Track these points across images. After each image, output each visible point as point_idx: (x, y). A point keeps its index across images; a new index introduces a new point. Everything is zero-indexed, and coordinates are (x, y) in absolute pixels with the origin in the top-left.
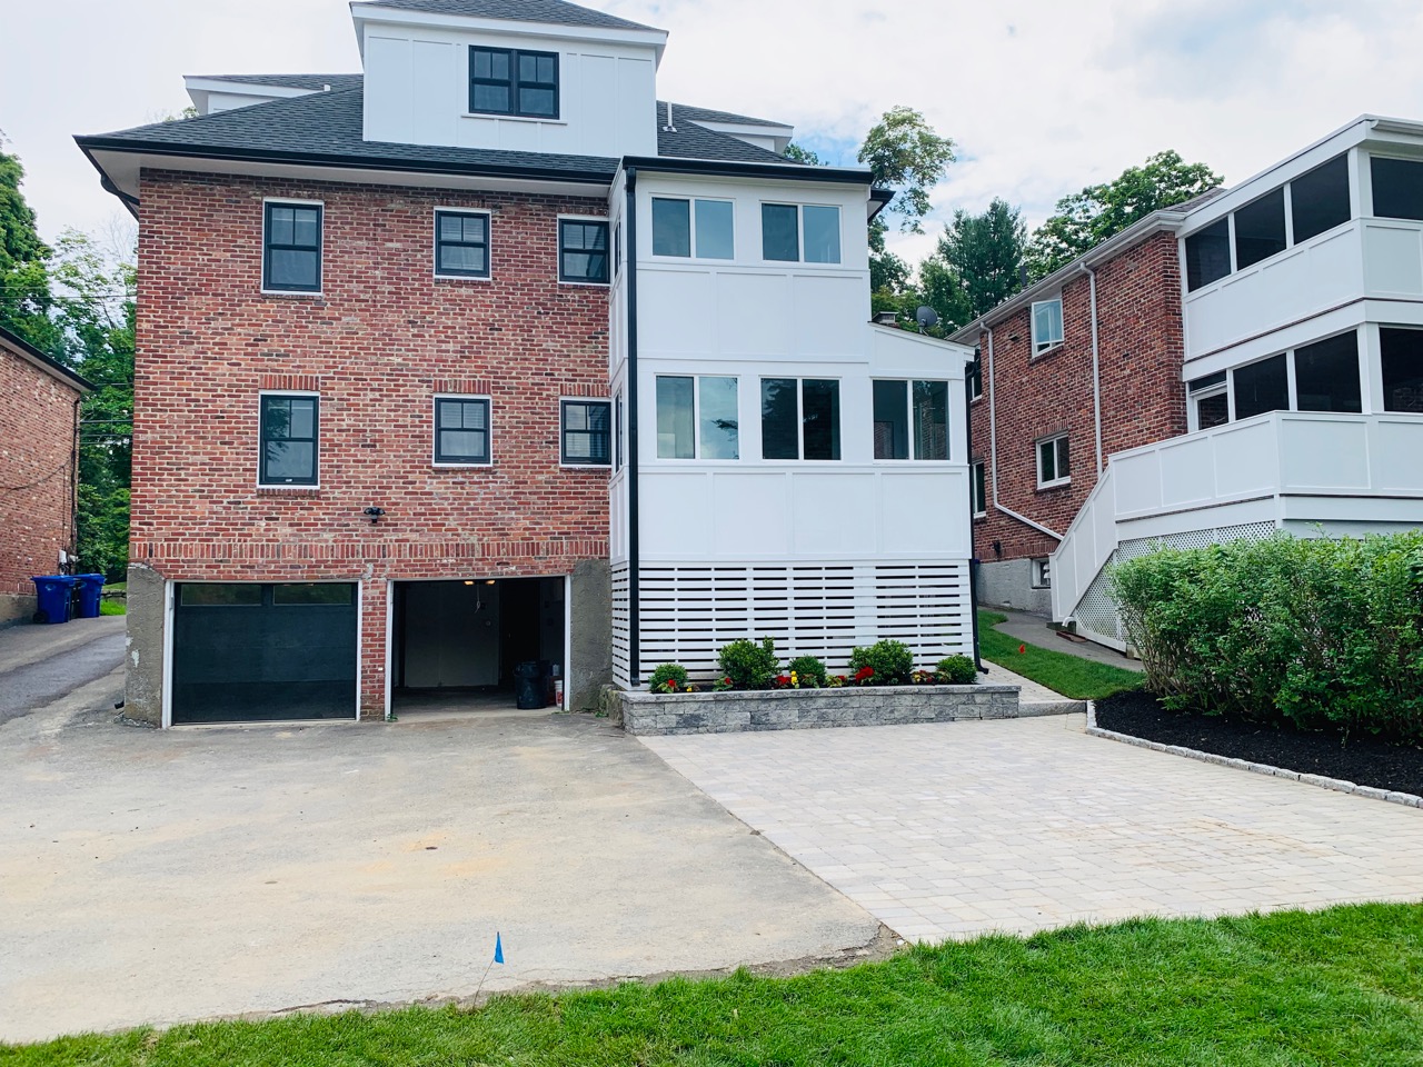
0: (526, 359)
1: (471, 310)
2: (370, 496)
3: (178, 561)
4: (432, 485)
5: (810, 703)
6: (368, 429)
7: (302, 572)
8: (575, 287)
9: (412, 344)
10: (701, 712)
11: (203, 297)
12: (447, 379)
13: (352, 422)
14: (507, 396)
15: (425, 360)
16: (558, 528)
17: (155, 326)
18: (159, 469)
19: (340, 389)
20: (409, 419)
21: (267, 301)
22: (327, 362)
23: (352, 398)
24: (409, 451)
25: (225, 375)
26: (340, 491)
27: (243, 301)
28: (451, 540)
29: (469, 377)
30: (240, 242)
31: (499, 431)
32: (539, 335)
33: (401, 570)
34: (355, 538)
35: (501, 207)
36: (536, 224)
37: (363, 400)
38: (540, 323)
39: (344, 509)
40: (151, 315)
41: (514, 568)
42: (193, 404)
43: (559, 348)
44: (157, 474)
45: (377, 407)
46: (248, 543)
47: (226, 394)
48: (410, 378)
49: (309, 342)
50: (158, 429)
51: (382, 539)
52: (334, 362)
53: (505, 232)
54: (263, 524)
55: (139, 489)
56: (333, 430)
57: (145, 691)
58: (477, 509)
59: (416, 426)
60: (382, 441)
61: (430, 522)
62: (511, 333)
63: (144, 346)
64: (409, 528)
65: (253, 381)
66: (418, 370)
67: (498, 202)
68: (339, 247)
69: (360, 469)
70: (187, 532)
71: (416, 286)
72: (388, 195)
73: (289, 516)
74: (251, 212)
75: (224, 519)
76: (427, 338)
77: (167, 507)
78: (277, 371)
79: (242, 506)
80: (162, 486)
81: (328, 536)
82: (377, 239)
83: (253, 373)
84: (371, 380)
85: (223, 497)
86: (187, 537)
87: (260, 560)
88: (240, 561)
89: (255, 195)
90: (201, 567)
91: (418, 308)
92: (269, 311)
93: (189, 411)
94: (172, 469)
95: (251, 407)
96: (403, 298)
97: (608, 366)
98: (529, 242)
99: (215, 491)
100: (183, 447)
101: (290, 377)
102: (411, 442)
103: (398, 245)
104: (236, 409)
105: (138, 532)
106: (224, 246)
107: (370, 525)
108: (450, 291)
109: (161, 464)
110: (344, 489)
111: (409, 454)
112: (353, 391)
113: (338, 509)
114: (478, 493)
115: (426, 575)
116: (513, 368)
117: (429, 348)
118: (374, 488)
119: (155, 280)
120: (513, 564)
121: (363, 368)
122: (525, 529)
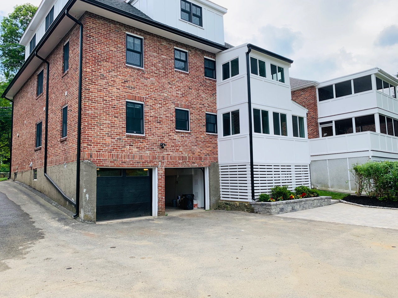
0: (198, 99)
1: (184, 82)
2: (159, 139)
3: (100, 160)
4: (176, 137)
5: (300, 203)
6: (158, 117)
7: (140, 165)
8: (209, 79)
9: (169, 90)
10: (284, 207)
11: (108, 63)
12: (179, 103)
13: (154, 114)
14: (193, 110)
15: (173, 96)
16: (206, 152)
17: (92, 71)
18: (94, 125)
19: (150, 102)
20: (169, 115)
21: (128, 68)
22: (146, 92)
23: (154, 106)
25: (115, 92)
26: (151, 137)
27: (120, 67)
28: (181, 155)
29: (184, 103)
30: (119, 45)
31: (192, 121)
32: (201, 92)
33: (168, 164)
34: (156, 153)
35: (191, 51)
36: (199, 58)
37: (157, 107)
38: (201, 88)
39: (152, 143)
40: (90, 66)
41: (196, 164)
42: (105, 101)
43: (205, 97)
44: (93, 126)
45: (161, 110)
46: (124, 154)
47: (116, 99)
48: (169, 101)
49: (141, 85)
50: (93, 109)
51: (163, 154)
52: (148, 93)
53: (192, 59)
54: (128, 147)
55: (87, 131)
56: (148, 116)
57: (91, 210)
58: (187, 145)
59: (171, 117)
60: (162, 121)
61: (175, 149)
62: (194, 90)
63: (88, 78)
64: (170, 151)
65: (124, 96)
66: (171, 99)
67: (189, 49)
68: (149, 54)
69: (157, 130)
70: (103, 149)
71: (170, 71)
72: (162, 40)
73: (136, 145)
74: (122, 36)
75: (116, 145)
76: (173, 89)
77: (97, 139)
78: (131, 93)
79: (121, 140)
80: (95, 131)
81: (148, 152)
82: (159, 54)
83: (124, 93)
84: (159, 100)
85: (115, 136)
86: (104, 151)
87: (127, 160)
88: (121, 160)
89: (123, 30)
90: (108, 162)
91: (171, 78)
92: (128, 72)
93: (104, 104)
94: (98, 125)
95: (122, 105)
96: (167, 75)
97: (216, 104)
98: (198, 63)
99: (113, 134)
100: (102, 117)
101: (136, 96)
102: (170, 122)
103: (165, 57)
104: (119, 105)
105: (86, 148)
106: (114, 46)
107: (160, 149)
108: (179, 75)
109: (94, 123)
110: (152, 136)
111: (169, 126)
112: (154, 104)
113: (151, 143)
114: (187, 140)
116: (195, 102)
117: (174, 92)
118: (161, 136)
119: (91, 54)
120: (196, 163)
121: (156, 96)
122: (199, 152)
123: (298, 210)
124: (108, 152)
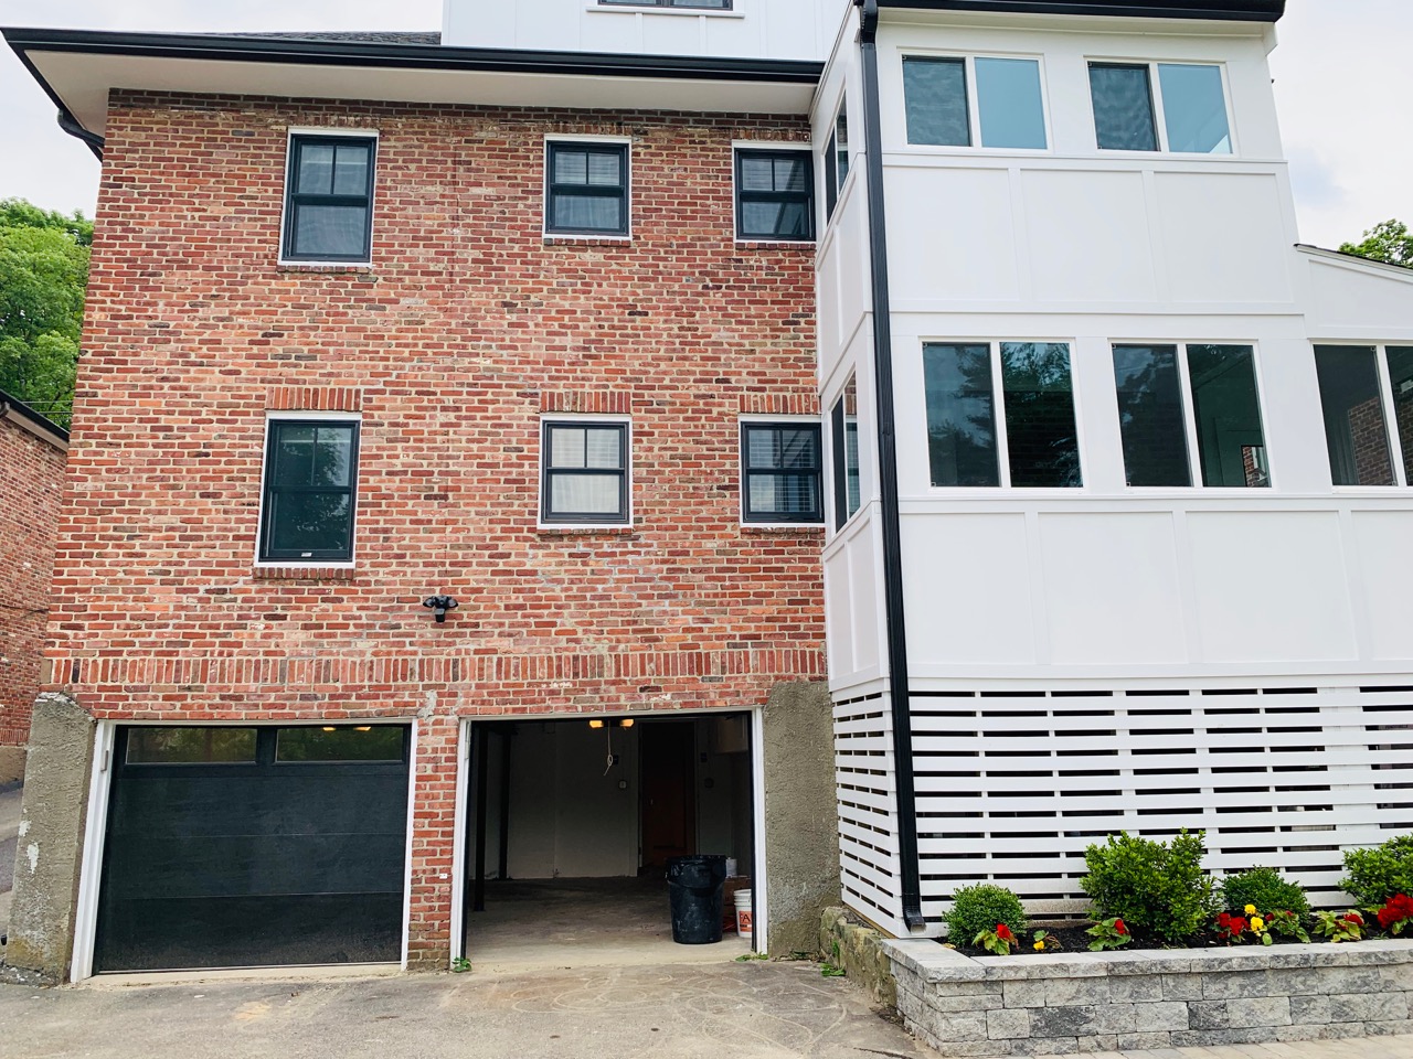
0: (685, 358)
1: (600, 285)
2: (436, 578)
3: (118, 689)
4: (536, 559)
5: (1312, 981)
6: (436, 470)
7: (320, 706)
8: (761, 247)
9: (507, 338)
10: (1082, 1002)
11: (189, 272)
12: (562, 390)
13: (411, 460)
14: (656, 416)
15: (528, 363)
16: (740, 628)
17: (113, 317)
18: (102, 538)
19: (394, 408)
20: (502, 454)
21: (287, 275)
22: (374, 367)
23: (411, 421)
24: (500, 504)
25: (214, 389)
26: (387, 570)
27: (248, 277)
28: (566, 649)
29: (597, 387)
30: (250, 190)
31: (643, 471)
32: (706, 322)
33: (483, 702)
34: (408, 648)
35: (646, 133)
36: (700, 156)
37: (429, 425)
38: (707, 302)
39: (392, 600)
40: (108, 300)
41: (668, 698)
42: (161, 434)
43: (737, 340)
44: (97, 546)
45: (451, 436)
46: (235, 658)
47: (214, 418)
48: (504, 390)
49: (346, 337)
50: (104, 473)
51: (452, 649)
52: (386, 367)
53: (652, 169)
54: (261, 625)
55: (66, 570)
56: (379, 473)
57: (43, 916)
58: (608, 597)
59: (511, 465)
60: (459, 489)
61: (532, 620)
62: (662, 318)
63: (92, 347)
64: (497, 631)
65: (258, 397)
66: (517, 378)
67: (639, 125)
68: (400, 195)
69: (422, 534)
70: (136, 640)
71: (516, 250)
72: (475, 120)
73: (303, 612)
74: (269, 148)
75: (198, 618)
76: (532, 327)
77: (109, 599)
78: (296, 382)
79: (228, 596)
80: (103, 564)
81: (366, 645)
82: (455, 183)
83: (259, 385)
84: (443, 393)
85: (199, 582)
86: (137, 648)
87: (253, 686)
88: (220, 689)
89: (277, 123)
90: (156, 698)
91: (517, 282)
92: (288, 292)
93: (155, 446)
94: (121, 538)
95: (252, 438)
96: (495, 269)
97: (815, 366)
98: (689, 181)
99: (187, 573)
100: (141, 503)
101: (316, 391)
102: (504, 490)
103: (490, 191)
104: (227, 442)
105: (58, 641)
106: (225, 197)
107: (433, 626)
108: (568, 257)
109: (104, 529)
110: (394, 568)
111: (500, 510)
112: (413, 412)
113: (383, 600)
114: (610, 572)
115: (524, 710)
116: (665, 373)
117: (534, 343)
118: (443, 564)
119: (117, 248)
120: (667, 689)
121: (430, 375)
122: (686, 630)
123: (1272, 1036)
124: (158, 654)
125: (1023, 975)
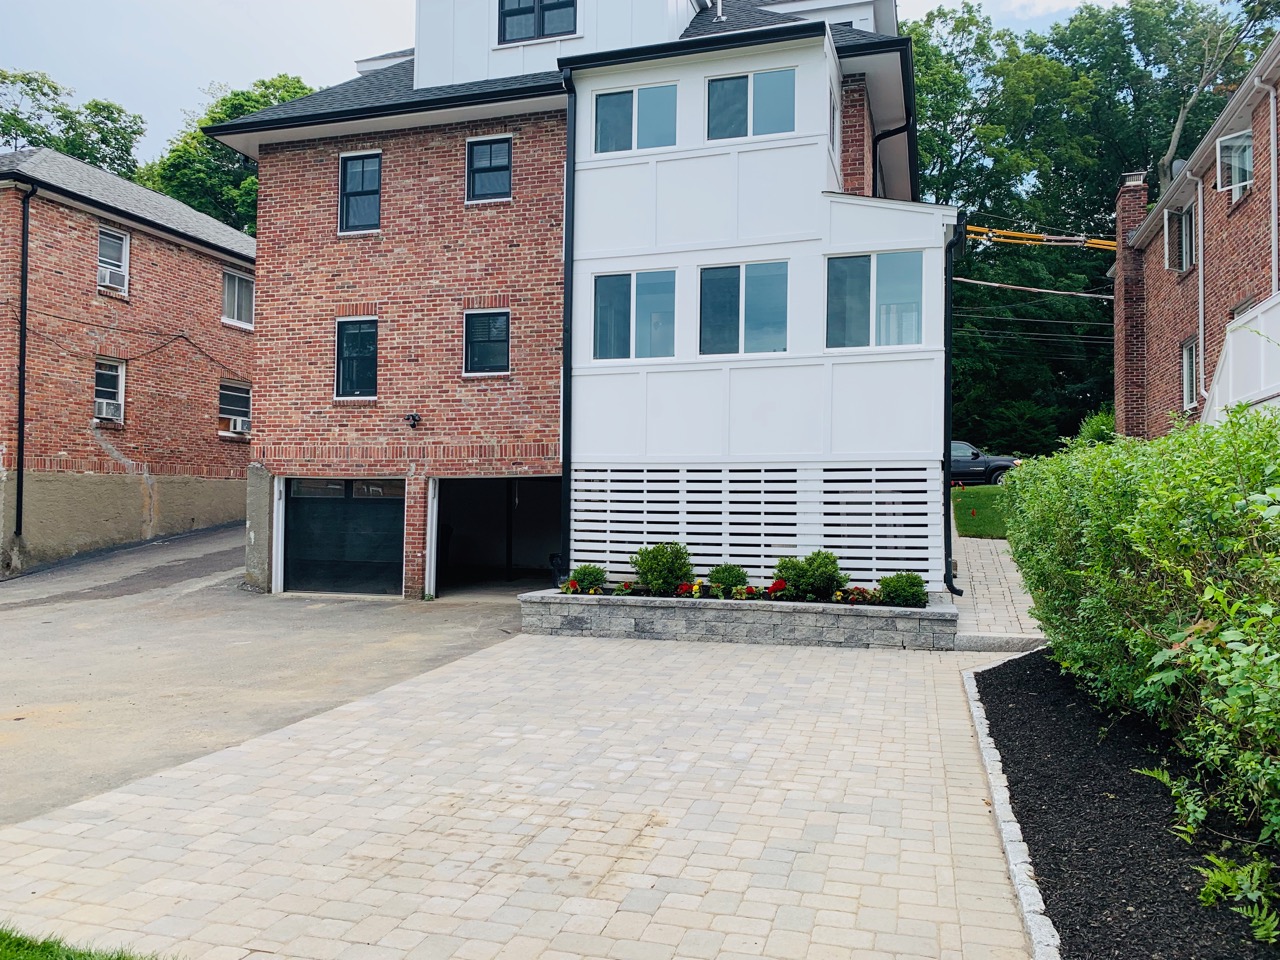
0: (540, 271)
1: (494, 230)
2: (414, 404)
3: (280, 461)
4: (462, 393)
6: (413, 345)
7: (363, 470)
9: (446, 267)
11: (298, 244)
12: (474, 296)
13: (401, 340)
14: (523, 308)
15: (457, 281)
17: (267, 272)
18: (269, 387)
19: (392, 312)
20: (444, 335)
21: (341, 241)
22: (383, 289)
23: (401, 319)
24: (443, 363)
25: (312, 307)
26: (392, 400)
27: (324, 244)
28: (476, 442)
29: (492, 292)
31: (517, 341)
33: (437, 469)
34: (402, 441)
36: (551, 140)
37: (409, 320)
38: (552, 235)
39: (394, 416)
40: (265, 263)
41: (526, 468)
42: (291, 333)
44: (268, 391)
45: (420, 326)
46: (327, 446)
47: (313, 323)
48: (445, 297)
49: (370, 273)
50: (269, 354)
51: (421, 442)
52: (388, 289)
53: (524, 152)
54: (337, 429)
55: (256, 403)
56: (386, 348)
57: (258, 564)
58: (497, 414)
59: (449, 341)
60: (423, 355)
61: (459, 426)
62: (527, 247)
63: (260, 289)
64: (443, 432)
65: (331, 310)
66: (451, 290)
67: (517, 125)
68: (392, 187)
69: (407, 381)
70: (287, 437)
71: (451, 214)
72: (430, 135)
73: (355, 423)
74: (331, 168)
75: (311, 426)
76: (459, 260)
77: (274, 417)
78: (348, 300)
79: (323, 415)
80: (271, 400)
81: (382, 439)
82: (420, 176)
83: (331, 303)
84: (416, 302)
85: (310, 408)
86: (287, 441)
87: (335, 460)
88: (322, 461)
89: (334, 153)
90: (296, 465)
91: (452, 233)
92: (342, 250)
93: (289, 339)
94: (277, 387)
95: (329, 332)
96: (440, 226)
98: (544, 158)
99: (305, 404)
100: (285, 369)
101: (356, 305)
102: (445, 355)
103: (437, 179)
104: (319, 335)
105: (256, 438)
106: (312, 199)
107: (412, 430)
108: (478, 214)
109: (270, 383)
110: (395, 399)
111: (443, 366)
112: (402, 314)
113: (390, 416)
114: (498, 399)
115: (456, 474)
116: (528, 281)
117: (460, 269)
118: (417, 397)
120: (526, 464)
121: (409, 292)
122: (537, 432)
123: (675, 638)
124: (296, 444)
125: (558, 601)
